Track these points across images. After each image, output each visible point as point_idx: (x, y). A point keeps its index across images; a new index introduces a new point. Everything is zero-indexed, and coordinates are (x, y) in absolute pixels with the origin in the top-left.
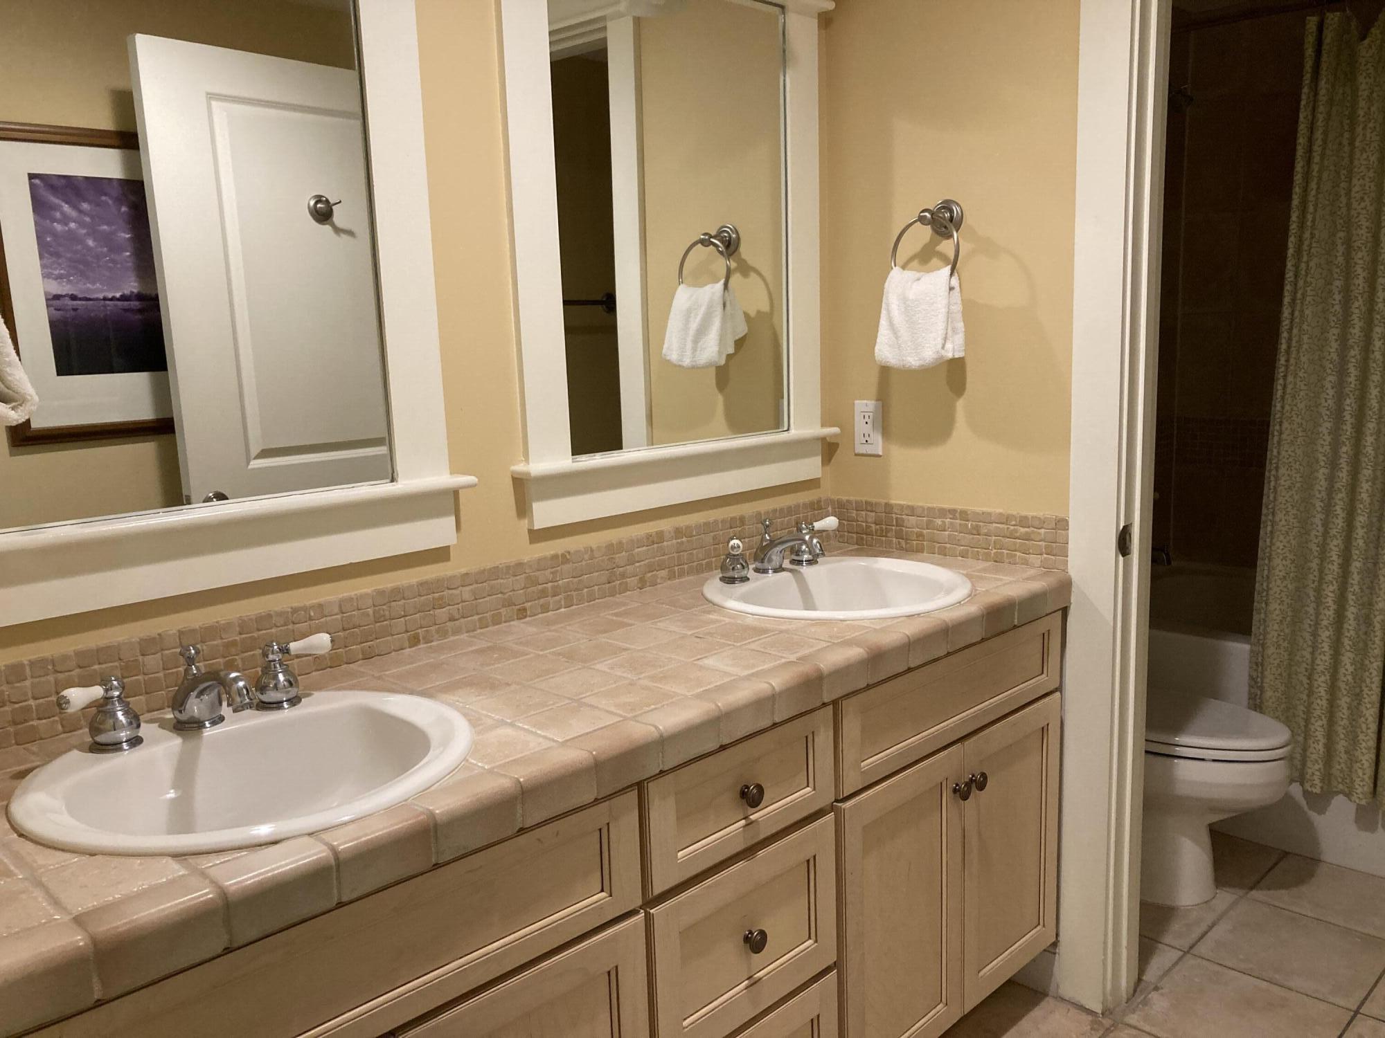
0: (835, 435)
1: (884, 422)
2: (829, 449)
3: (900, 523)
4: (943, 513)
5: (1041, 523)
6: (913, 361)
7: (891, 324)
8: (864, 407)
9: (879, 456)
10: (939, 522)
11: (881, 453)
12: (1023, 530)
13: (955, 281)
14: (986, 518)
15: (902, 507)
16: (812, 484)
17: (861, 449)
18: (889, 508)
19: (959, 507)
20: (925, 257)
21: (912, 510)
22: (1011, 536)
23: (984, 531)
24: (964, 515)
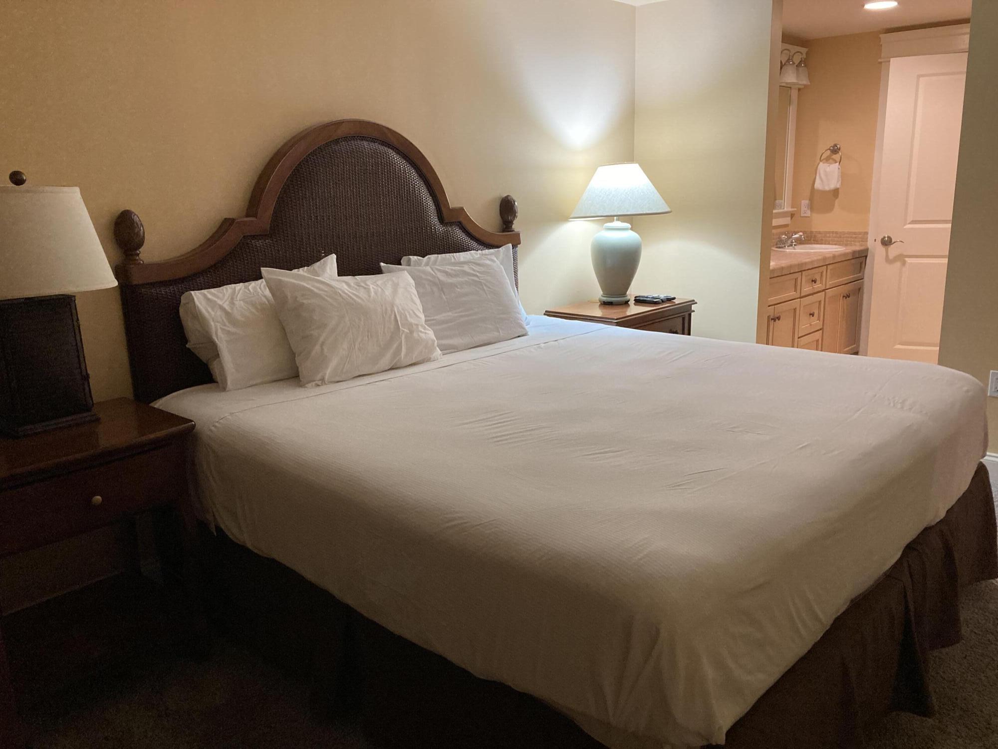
0: (795, 211)
1: (811, 207)
2: (792, 215)
3: (815, 236)
4: (829, 232)
5: (860, 233)
6: (827, 188)
7: (820, 178)
8: (805, 203)
9: (809, 217)
10: (828, 235)
11: (809, 216)
12: (855, 236)
13: (839, 167)
14: (844, 233)
15: (816, 232)
16: (786, 226)
17: (802, 215)
18: (812, 232)
19: (835, 230)
20: (827, 159)
21: (820, 233)
22: (851, 237)
23: (842, 237)
24: (836, 233)
